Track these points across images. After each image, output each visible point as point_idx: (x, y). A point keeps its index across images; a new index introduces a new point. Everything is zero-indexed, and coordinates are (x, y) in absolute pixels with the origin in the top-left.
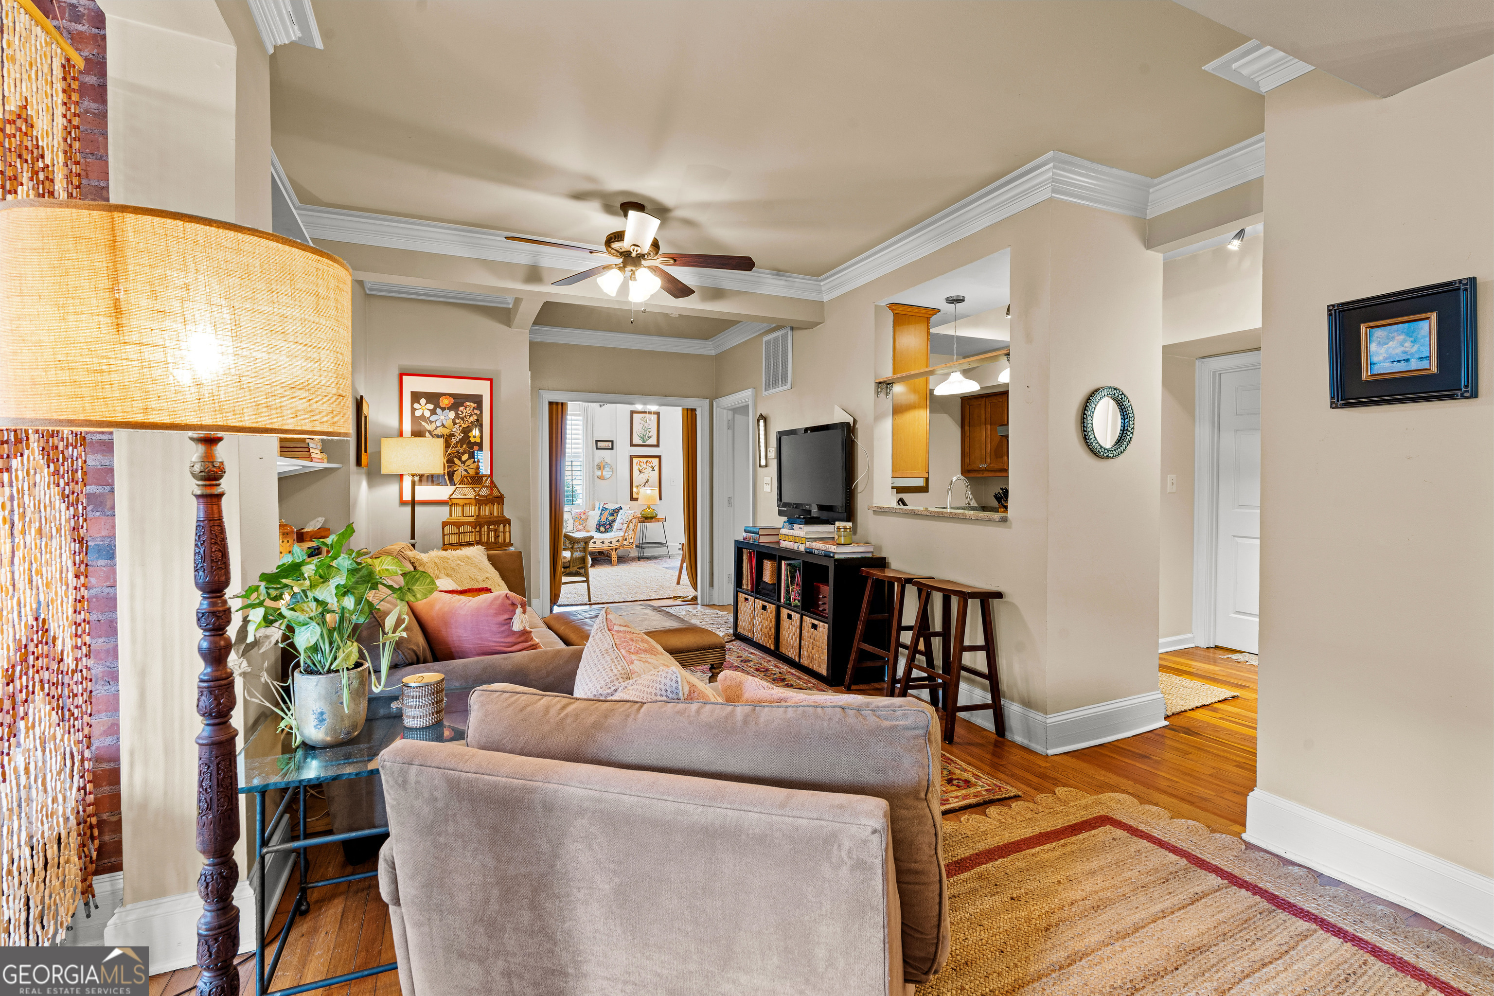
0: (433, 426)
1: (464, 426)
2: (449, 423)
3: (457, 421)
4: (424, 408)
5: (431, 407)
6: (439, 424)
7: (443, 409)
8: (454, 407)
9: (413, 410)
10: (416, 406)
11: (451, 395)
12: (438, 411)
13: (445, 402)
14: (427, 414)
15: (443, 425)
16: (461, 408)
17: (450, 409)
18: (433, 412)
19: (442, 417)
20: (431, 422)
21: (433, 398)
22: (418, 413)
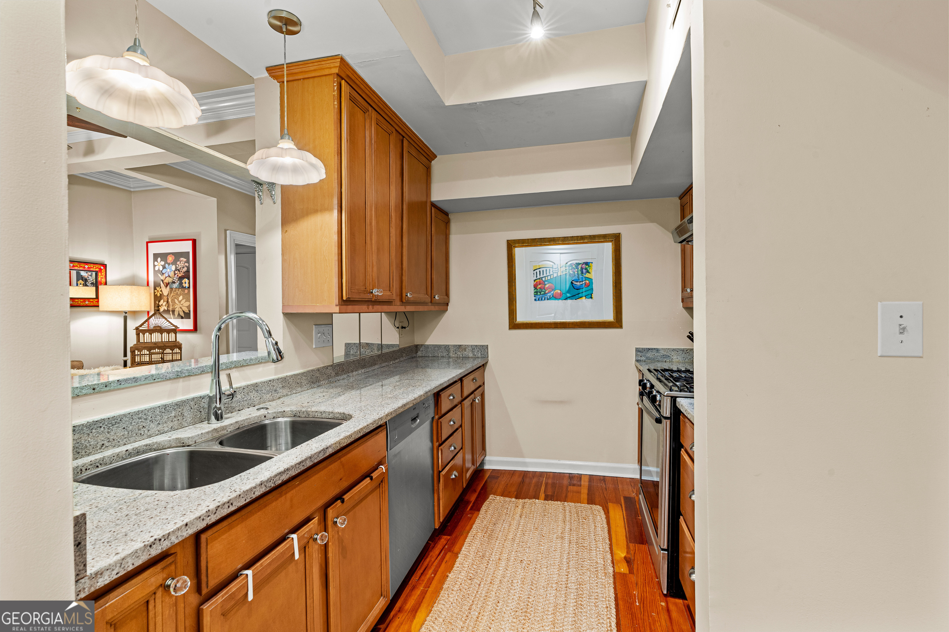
0: (164, 276)
1: (180, 275)
2: (172, 274)
3: (176, 272)
4: (160, 264)
5: (163, 263)
6: (167, 275)
7: (169, 264)
8: (174, 263)
9: (155, 266)
10: (156, 263)
11: (173, 254)
12: (167, 265)
13: (170, 259)
14: (161, 269)
15: (169, 276)
16: (178, 263)
17: (173, 264)
18: (164, 267)
19: (168, 270)
20: (163, 274)
21: (164, 256)
22: (157, 268)
